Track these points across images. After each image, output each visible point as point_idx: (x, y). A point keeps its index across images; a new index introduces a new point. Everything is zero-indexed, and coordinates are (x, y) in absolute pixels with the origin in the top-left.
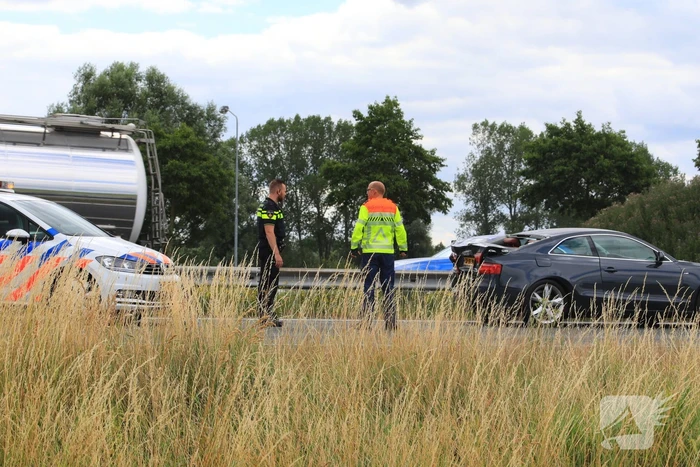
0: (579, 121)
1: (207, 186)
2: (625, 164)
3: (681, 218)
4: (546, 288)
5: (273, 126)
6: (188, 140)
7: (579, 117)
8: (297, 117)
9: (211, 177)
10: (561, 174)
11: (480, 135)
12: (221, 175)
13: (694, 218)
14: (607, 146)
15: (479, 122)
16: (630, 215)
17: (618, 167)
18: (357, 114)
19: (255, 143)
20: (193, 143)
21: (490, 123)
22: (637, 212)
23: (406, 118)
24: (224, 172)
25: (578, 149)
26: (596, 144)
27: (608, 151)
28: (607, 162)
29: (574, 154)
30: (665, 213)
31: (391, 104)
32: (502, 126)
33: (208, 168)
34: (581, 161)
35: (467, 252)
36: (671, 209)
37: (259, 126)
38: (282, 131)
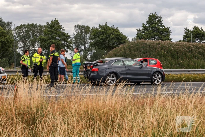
0: (106, 25)
1: (7, 43)
2: (118, 36)
3: (134, 51)
4: (111, 75)
5: (22, 26)
6: (1, 31)
7: (106, 24)
8: (28, 24)
9: (8, 41)
10: (102, 39)
11: (76, 29)
12: (10, 40)
13: (138, 51)
14: (113, 32)
15: (76, 25)
16: (121, 50)
17: (116, 37)
18: (48, 23)
20: (3, 32)
21: (79, 25)
22: (122, 50)
23: (60, 25)
24: (11, 39)
25: (106, 33)
26: (110, 31)
27: (113, 33)
28: (113, 36)
29: (105, 34)
30: (130, 50)
31: (56, 21)
32: (82, 26)
33: (7, 38)
34: (107, 36)
35: (88, 65)
36: (132, 49)
37: (18, 26)
38: (24, 28)
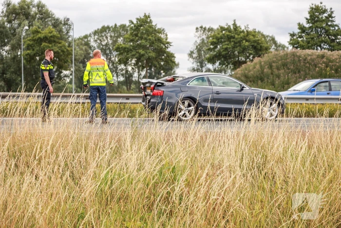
0: (235, 25)
1: (61, 56)
2: (256, 44)
3: (278, 69)
4: (186, 102)
5: (104, 29)
6: (52, 34)
7: (235, 22)
8: (116, 25)
9: (63, 51)
10: (226, 49)
11: (199, 32)
12: (67, 50)
13: (284, 69)
14: (247, 36)
15: (199, 27)
16: (255, 68)
17: (252, 46)
18: (131, 22)
19: (96, 37)
20: (54, 36)
21: (204, 27)
22: (258, 66)
23: (154, 24)
24: (69, 49)
25: (234, 38)
26: (242, 34)
27: (247, 38)
28: (247, 44)
29: (232, 40)
30: (271, 67)
31: (147, 17)
32: (209, 29)
33: (61, 47)
34: (235, 43)
35: (148, 85)
36: (274, 64)
37: (98, 29)
38: (109, 31)
